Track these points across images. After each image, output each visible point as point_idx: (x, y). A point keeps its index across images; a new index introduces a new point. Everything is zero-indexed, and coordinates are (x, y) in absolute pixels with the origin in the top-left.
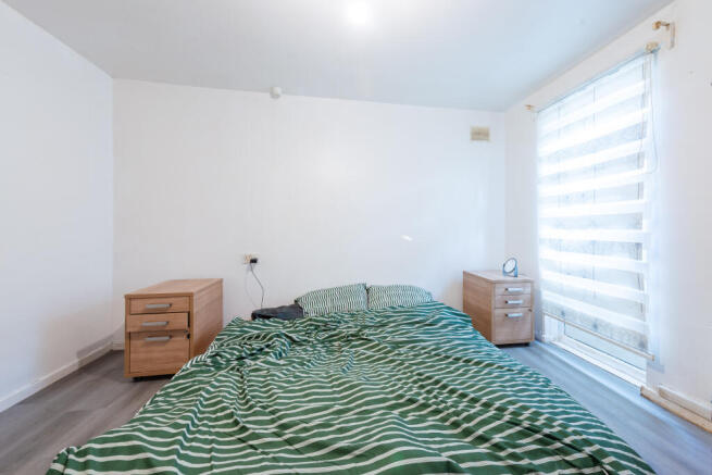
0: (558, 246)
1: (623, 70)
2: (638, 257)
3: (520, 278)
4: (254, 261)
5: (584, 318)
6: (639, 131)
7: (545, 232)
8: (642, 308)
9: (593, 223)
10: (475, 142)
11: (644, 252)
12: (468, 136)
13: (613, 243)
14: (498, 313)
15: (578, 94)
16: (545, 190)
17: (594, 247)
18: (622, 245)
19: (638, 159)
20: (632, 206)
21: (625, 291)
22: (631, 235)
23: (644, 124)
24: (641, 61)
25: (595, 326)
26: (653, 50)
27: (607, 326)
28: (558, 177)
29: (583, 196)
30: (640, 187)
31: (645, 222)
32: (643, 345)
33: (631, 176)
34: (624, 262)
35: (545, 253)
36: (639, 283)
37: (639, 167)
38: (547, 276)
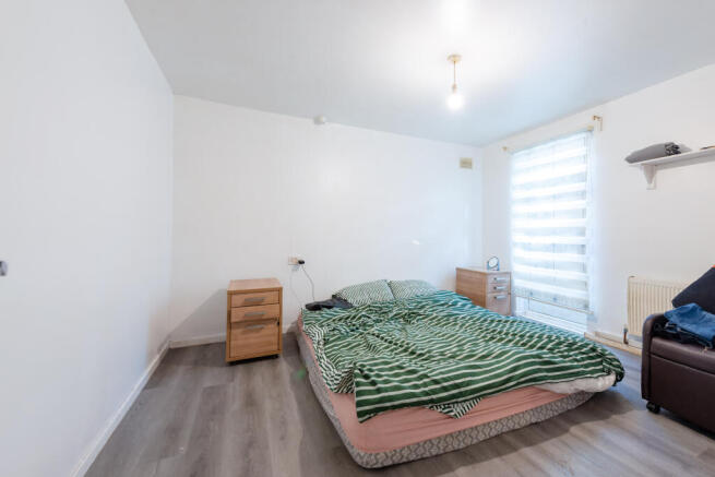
0: (528, 247)
1: (572, 138)
2: (583, 253)
3: (501, 271)
4: (301, 262)
5: (546, 295)
6: (582, 177)
7: (517, 238)
8: (586, 284)
9: (554, 232)
10: (464, 169)
11: (587, 251)
12: (458, 164)
13: (566, 246)
14: (489, 296)
15: (543, 146)
16: (517, 209)
17: (554, 248)
18: (572, 246)
19: (583, 194)
20: (579, 222)
21: (575, 275)
22: (579, 240)
23: (586, 173)
24: (584, 135)
25: (555, 299)
26: (590, 130)
27: (564, 298)
28: (528, 200)
29: (547, 215)
30: (584, 211)
31: (587, 232)
32: (586, 307)
33: (580, 204)
34: (574, 257)
35: (517, 252)
36: (584, 268)
37: (583, 199)
38: (517, 268)
